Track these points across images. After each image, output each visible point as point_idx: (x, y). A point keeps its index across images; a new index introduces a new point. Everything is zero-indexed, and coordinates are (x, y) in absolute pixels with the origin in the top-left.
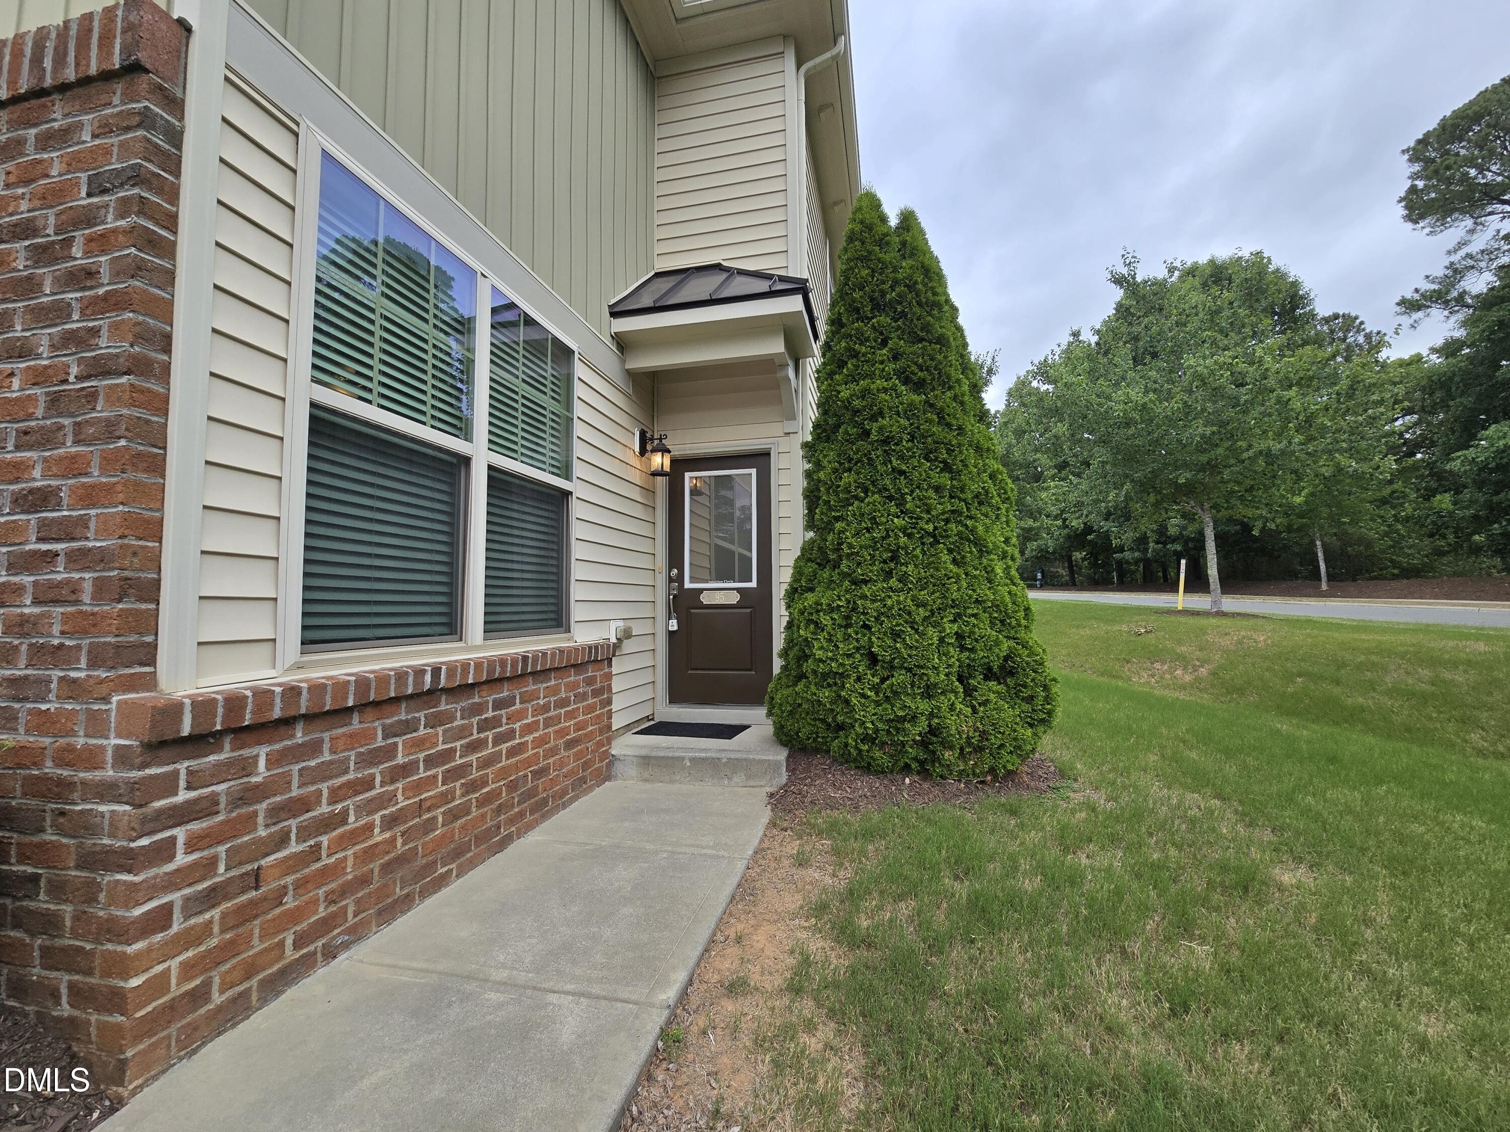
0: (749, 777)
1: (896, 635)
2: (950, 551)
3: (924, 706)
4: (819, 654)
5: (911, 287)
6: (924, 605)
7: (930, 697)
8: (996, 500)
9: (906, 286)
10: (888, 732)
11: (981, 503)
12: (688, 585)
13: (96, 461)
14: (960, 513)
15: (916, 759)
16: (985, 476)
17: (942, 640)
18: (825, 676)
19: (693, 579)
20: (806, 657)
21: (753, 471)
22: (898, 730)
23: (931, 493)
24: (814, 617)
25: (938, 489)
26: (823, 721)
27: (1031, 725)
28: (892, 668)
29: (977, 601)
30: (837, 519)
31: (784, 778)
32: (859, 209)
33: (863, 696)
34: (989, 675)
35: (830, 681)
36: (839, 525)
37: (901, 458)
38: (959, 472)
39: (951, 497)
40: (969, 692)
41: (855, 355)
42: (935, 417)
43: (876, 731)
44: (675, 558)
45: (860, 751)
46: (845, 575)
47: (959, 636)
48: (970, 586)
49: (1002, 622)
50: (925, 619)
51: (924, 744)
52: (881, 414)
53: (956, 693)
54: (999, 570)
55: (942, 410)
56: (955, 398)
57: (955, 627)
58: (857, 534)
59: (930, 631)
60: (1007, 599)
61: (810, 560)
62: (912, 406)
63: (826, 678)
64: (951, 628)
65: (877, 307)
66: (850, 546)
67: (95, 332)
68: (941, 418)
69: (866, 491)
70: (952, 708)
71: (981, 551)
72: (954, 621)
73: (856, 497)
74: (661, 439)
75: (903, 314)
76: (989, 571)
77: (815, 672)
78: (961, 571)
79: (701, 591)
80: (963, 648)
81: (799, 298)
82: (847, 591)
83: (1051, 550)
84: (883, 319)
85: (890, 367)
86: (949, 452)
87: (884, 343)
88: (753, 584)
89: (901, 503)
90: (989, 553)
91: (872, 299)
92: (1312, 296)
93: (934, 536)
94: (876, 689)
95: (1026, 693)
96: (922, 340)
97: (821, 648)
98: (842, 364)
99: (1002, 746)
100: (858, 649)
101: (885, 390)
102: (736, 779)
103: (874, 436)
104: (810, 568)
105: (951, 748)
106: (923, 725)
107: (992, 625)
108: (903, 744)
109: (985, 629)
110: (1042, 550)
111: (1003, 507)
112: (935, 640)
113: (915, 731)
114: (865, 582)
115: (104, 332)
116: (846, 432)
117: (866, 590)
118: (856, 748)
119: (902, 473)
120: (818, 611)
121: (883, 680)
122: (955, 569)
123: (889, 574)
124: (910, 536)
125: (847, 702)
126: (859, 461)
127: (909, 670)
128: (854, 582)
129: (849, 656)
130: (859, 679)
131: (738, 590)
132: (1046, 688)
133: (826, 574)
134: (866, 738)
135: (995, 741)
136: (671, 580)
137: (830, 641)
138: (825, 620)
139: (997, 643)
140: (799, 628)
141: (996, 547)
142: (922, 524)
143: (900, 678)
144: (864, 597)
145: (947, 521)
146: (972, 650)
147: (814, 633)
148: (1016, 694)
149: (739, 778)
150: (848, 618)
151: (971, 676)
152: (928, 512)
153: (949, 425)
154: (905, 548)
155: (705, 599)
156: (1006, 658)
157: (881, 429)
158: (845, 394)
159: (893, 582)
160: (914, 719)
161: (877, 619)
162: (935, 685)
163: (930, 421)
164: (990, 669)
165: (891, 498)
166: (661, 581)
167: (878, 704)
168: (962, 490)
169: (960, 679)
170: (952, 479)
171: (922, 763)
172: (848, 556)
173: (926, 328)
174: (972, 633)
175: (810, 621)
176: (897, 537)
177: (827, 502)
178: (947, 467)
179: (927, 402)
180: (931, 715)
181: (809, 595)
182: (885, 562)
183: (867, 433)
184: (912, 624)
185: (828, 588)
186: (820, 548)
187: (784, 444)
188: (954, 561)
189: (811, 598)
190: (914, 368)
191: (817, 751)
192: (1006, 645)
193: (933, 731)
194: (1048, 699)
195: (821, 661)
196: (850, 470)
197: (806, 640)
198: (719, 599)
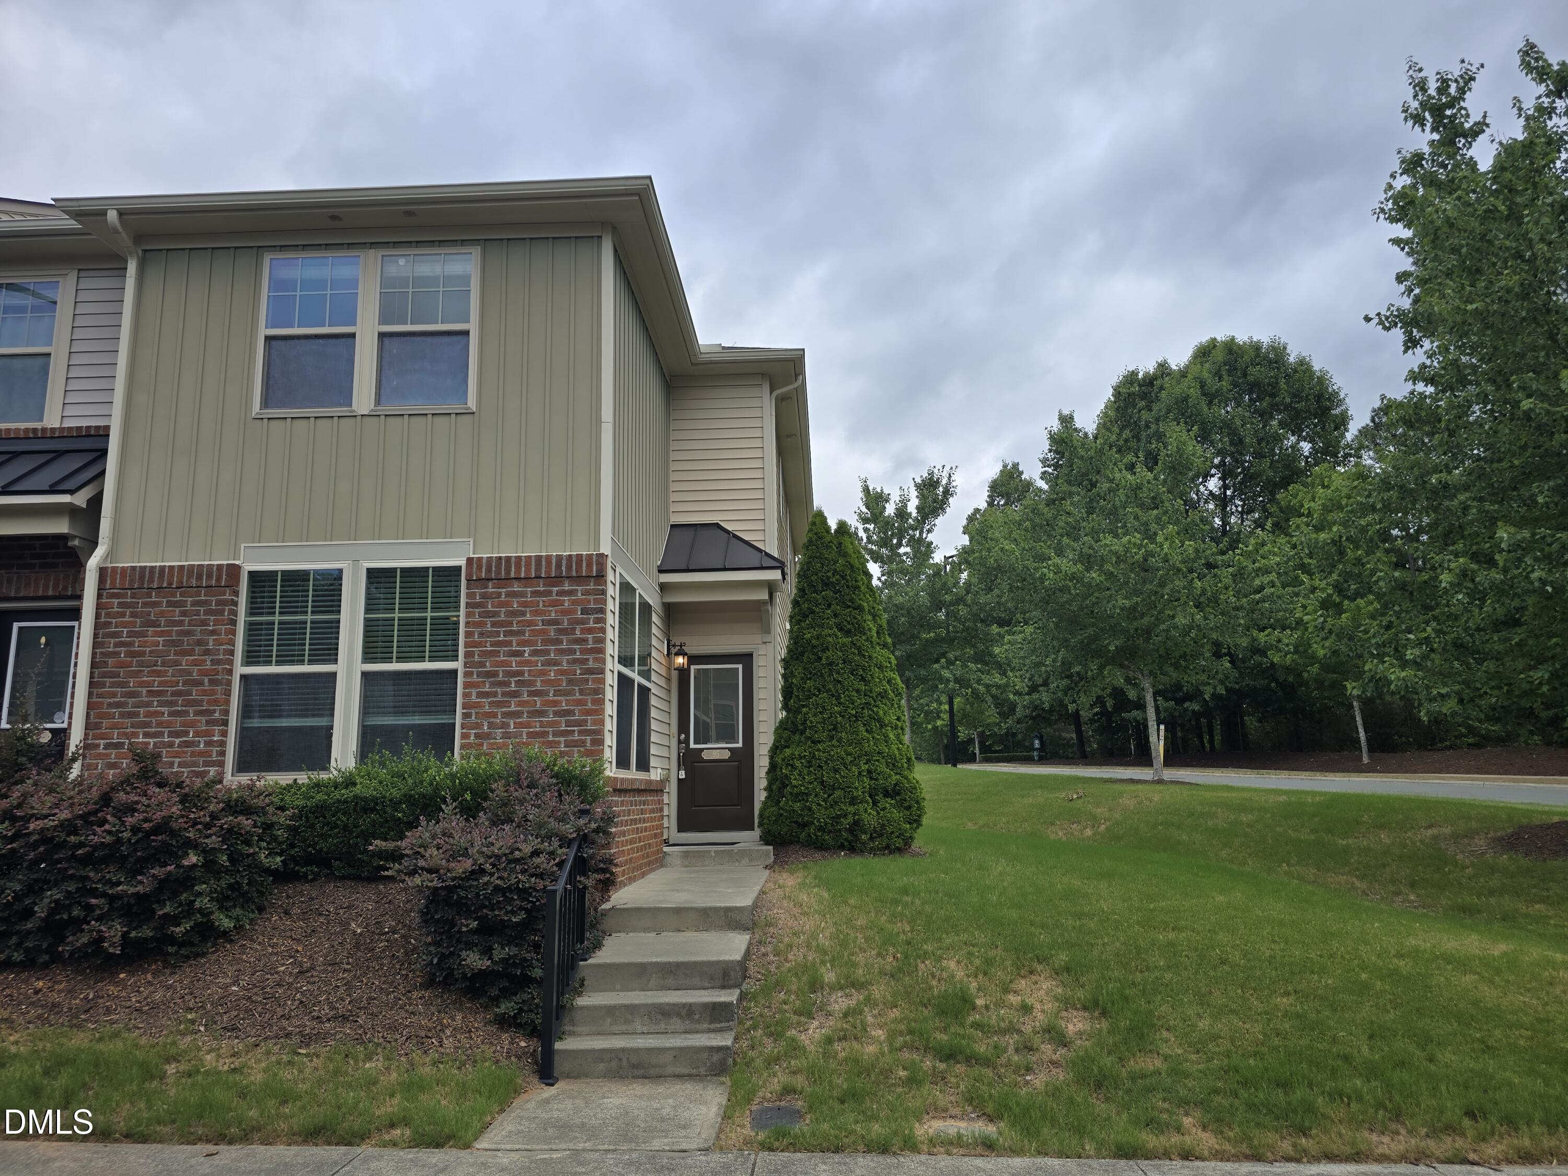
0: (751, 860)
1: (836, 771)
2: (864, 725)
3: (851, 809)
4: (794, 783)
5: (843, 577)
6: (850, 754)
7: (854, 805)
8: (891, 695)
9: (841, 576)
10: (832, 825)
11: (882, 697)
12: (692, 746)
13: (589, 701)
14: (870, 704)
15: (846, 840)
16: (884, 683)
17: (860, 773)
18: (797, 795)
19: (695, 743)
20: (785, 786)
21: (740, 667)
22: (837, 823)
23: (854, 693)
24: (791, 762)
25: (858, 691)
26: (796, 822)
27: (910, 823)
28: (834, 789)
29: (879, 753)
30: (803, 706)
31: (772, 858)
32: (814, 524)
33: (819, 805)
34: (887, 794)
35: (800, 798)
36: (804, 710)
37: (838, 673)
38: (869, 681)
39: (865, 695)
40: (875, 803)
41: (813, 612)
42: (856, 651)
43: (826, 824)
44: (683, 727)
45: (817, 836)
46: (808, 738)
47: (869, 772)
48: (875, 744)
49: (894, 765)
50: (851, 762)
51: (851, 831)
52: (827, 649)
53: (868, 803)
54: (891, 736)
55: (860, 647)
56: (867, 640)
57: (867, 766)
58: (815, 715)
59: (854, 768)
60: (896, 752)
61: (786, 729)
62: (844, 645)
63: (798, 796)
64: (865, 767)
65: (827, 584)
66: (811, 722)
67: (588, 660)
68: (860, 652)
69: (819, 691)
70: (866, 811)
71: (881, 725)
72: (866, 763)
73: (814, 695)
74: (681, 646)
75: (839, 591)
76: (886, 736)
77: (791, 793)
78: (870, 736)
79: (703, 750)
80: (871, 779)
81: (779, 571)
82: (810, 747)
83: (1046, 706)
84: (829, 593)
85: (832, 621)
86: (863, 670)
87: (829, 606)
88: (740, 745)
89: (838, 698)
90: (886, 726)
91: (822, 580)
92: (1342, 396)
93: (856, 717)
94: (825, 800)
95: (906, 804)
96: (849, 607)
97: (795, 779)
98: (805, 616)
99: (892, 832)
100: (816, 779)
101: (830, 635)
102: (743, 862)
103: (824, 661)
104: (786, 734)
105: (866, 833)
106: (850, 819)
107: (887, 766)
108: (840, 830)
109: (883, 767)
110: (1036, 708)
111: (896, 699)
112: (856, 773)
113: (846, 822)
114: (819, 742)
115: (591, 660)
116: (808, 657)
117: (820, 746)
118: (815, 835)
119: (839, 682)
120: (793, 759)
121: (829, 796)
122: (867, 735)
123: (832, 738)
124: (843, 717)
125: (810, 809)
126: (816, 674)
127: (843, 789)
128: (813, 742)
129: (811, 783)
130: (816, 796)
131: (729, 749)
132: (917, 802)
133: (797, 737)
134: (820, 829)
135: (889, 830)
136: (680, 742)
137: (800, 775)
138: (798, 763)
139: (890, 776)
140: (781, 769)
141: (890, 722)
142: (849, 710)
143: (838, 793)
144: (819, 750)
145: (863, 708)
146: (876, 779)
147: (791, 771)
148: (901, 805)
149: (745, 861)
150: (809, 762)
151: (876, 795)
152: (853, 704)
153: (864, 656)
154: (841, 723)
155: (705, 756)
156: (896, 785)
157: (827, 658)
158: (808, 636)
159: (834, 742)
160: (845, 816)
161: (826, 762)
162: (856, 797)
163: (854, 654)
164: (887, 791)
165: (833, 695)
166: (674, 742)
167: (826, 809)
168: (871, 692)
169: (870, 796)
170: (866, 685)
171: (850, 842)
172: (810, 728)
173: (852, 601)
174: (876, 770)
175: (788, 765)
176: (836, 717)
177: (798, 696)
178: (863, 679)
179: (852, 642)
180: (855, 814)
181: (787, 750)
182: (830, 731)
183: (820, 659)
184: (845, 765)
185: (798, 745)
186: (792, 722)
187: (762, 650)
188: (867, 731)
189: (788, 751)
190: (845, 623)
191: (791, 843)
192: (895, 778)
193: (856, 823)
194: (919, 809)
195: (796, 787)
196: (810, 679)
197: (786, 775)
198: (716, 755)
